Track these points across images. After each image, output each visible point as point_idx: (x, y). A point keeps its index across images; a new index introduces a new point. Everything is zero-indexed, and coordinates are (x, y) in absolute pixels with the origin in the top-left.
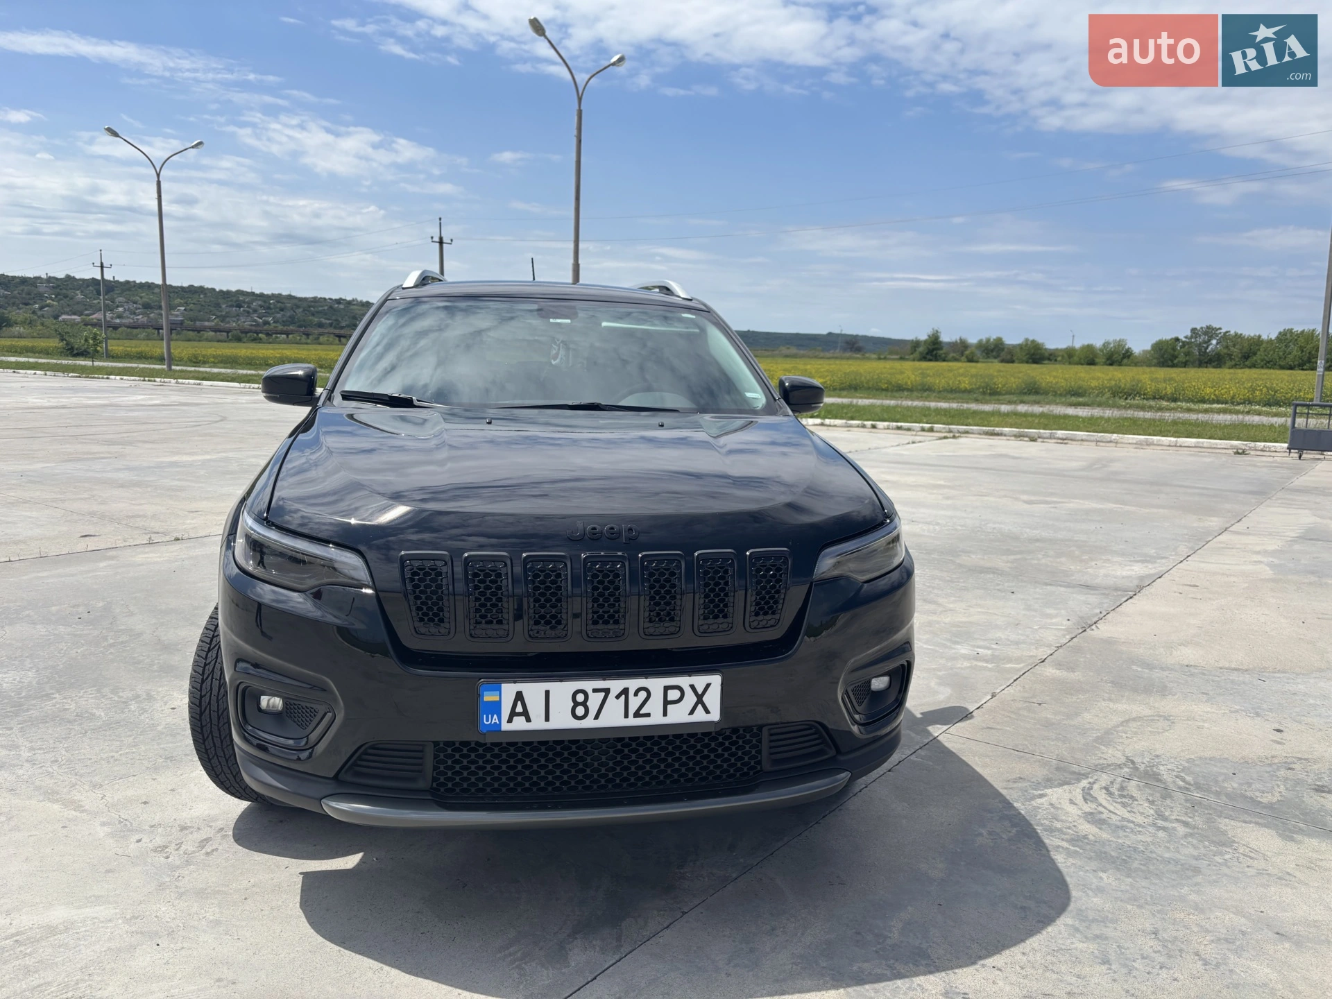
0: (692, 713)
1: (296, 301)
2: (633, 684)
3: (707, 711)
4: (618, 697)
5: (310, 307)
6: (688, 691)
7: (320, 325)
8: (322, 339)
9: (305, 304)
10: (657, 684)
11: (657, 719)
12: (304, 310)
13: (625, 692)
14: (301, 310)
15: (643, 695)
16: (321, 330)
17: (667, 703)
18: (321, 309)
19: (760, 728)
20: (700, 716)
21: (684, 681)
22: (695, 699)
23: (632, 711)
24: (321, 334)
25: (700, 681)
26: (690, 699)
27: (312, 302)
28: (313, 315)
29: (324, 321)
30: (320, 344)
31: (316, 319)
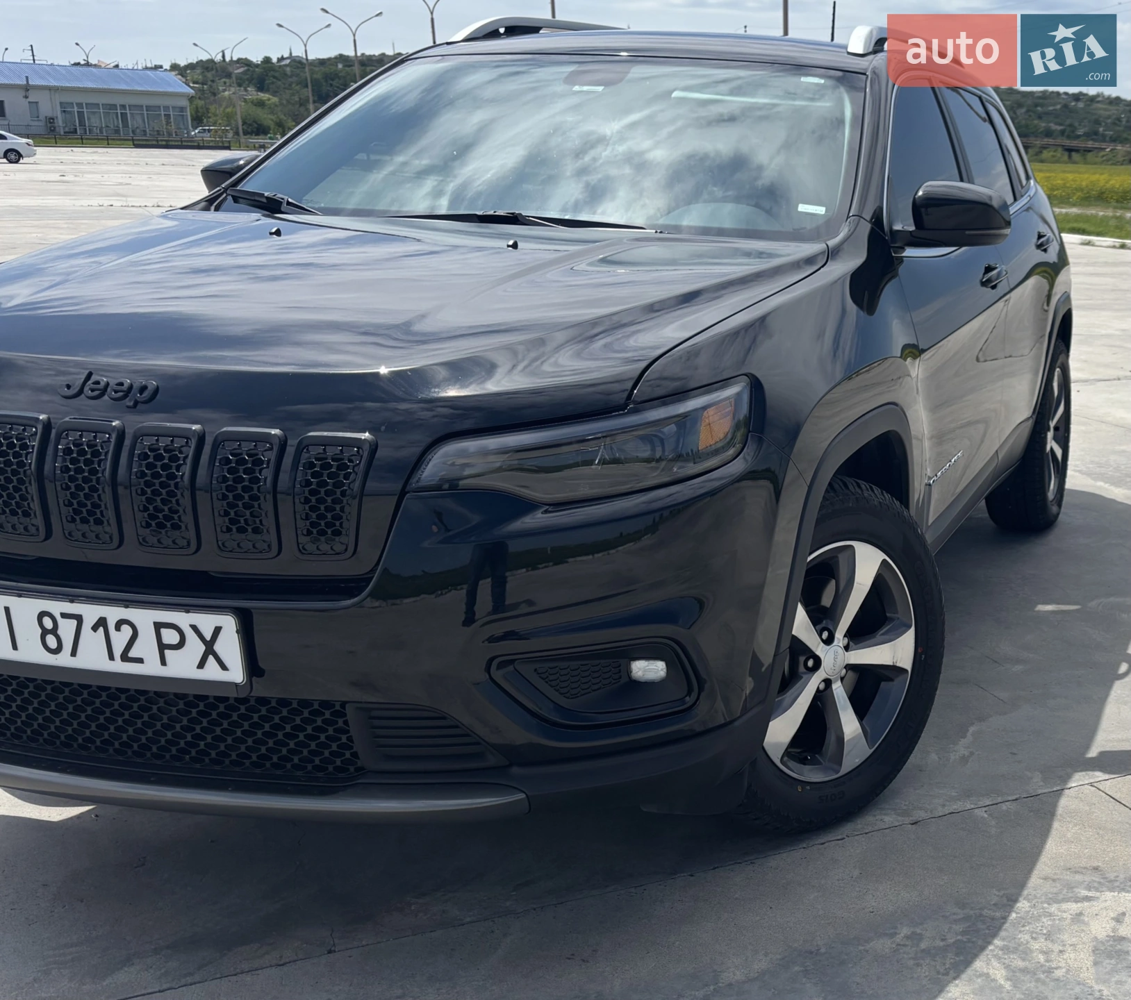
0: (201, 665)
1: (1019, 96)
2: (113, 613)
3: (224, 667)
4: (95, 628)
5: (1036, 106)
6: (190, 635)
7: (1048, 133)
8: (1046, 154)
9: (1029, 102)
10: (144, 618)
11: (151, 667)
12: (1028, 111)
13: (102, 623)
14: (1023, 110)
15: (127, 631)
16: (1046, 141)
17: (162, 647)
18: (1051, 108)
19: (343, 704)
20: (212, 672)
21: (183, 619)
22: (202, 648)
23: (118, 652)
24: (1044, 147)
25: (207, 622)
26: (195, 648)
27: (1040, 98)
28: (1040, 117)
29: (1054, 127)
30: (1042, 161)
31: (1043, 125)
